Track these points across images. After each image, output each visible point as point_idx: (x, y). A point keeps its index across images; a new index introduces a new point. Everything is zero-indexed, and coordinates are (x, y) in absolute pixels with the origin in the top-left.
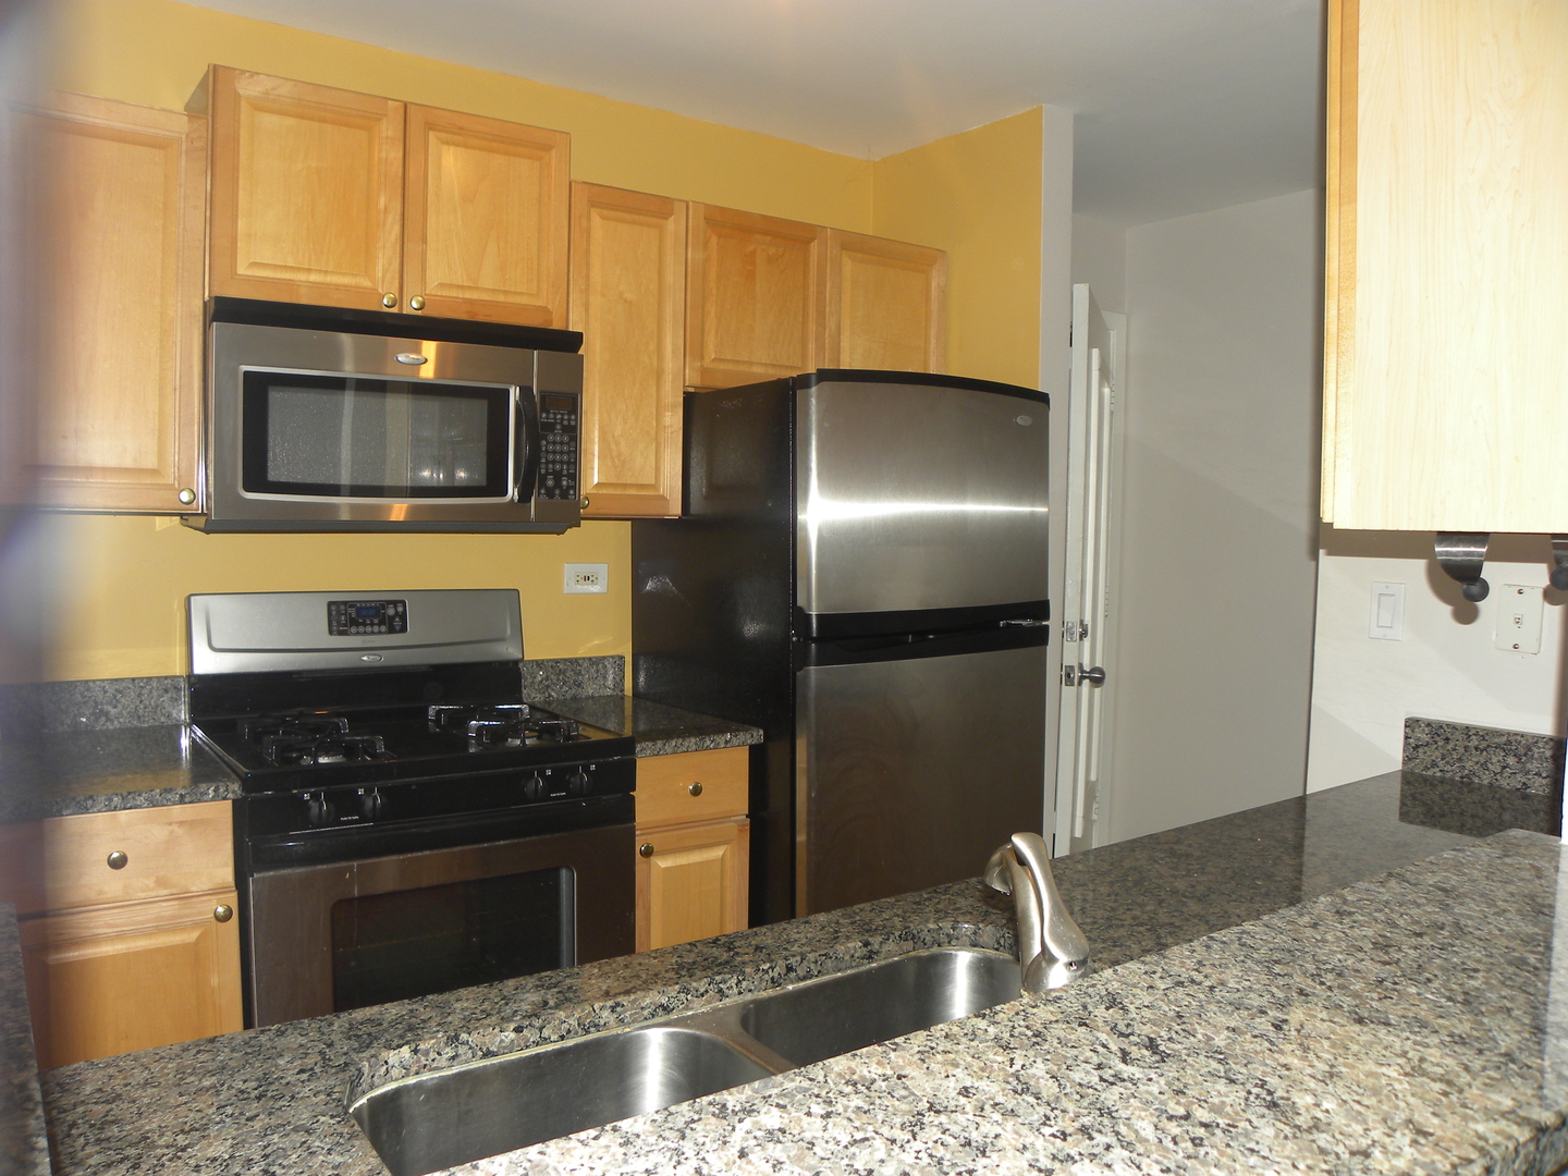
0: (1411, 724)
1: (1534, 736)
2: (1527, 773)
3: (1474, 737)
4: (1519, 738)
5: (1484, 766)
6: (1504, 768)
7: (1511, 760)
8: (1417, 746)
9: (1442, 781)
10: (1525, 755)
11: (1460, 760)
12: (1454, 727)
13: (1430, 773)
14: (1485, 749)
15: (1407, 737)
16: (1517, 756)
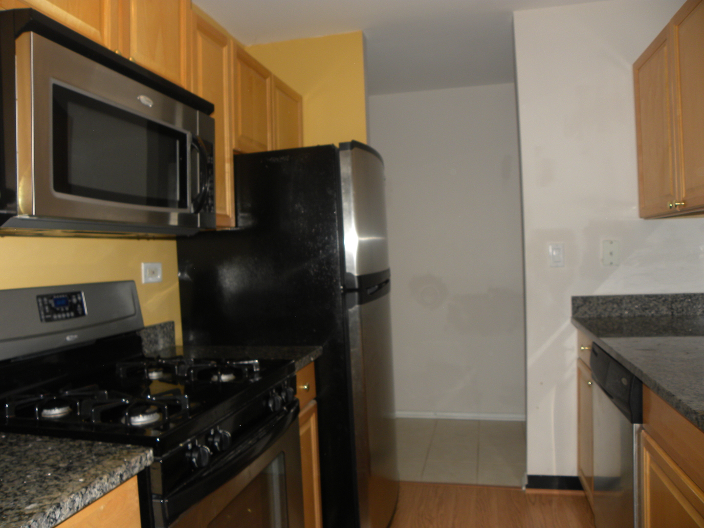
0: (574, 299)
1: (622, 296)
2: (622, 309)
3: (600, 300)
4: (618, 297)
5: (605, 310)
6: (613, 309)
7: (615, 306)
8: (579, 307)
9: (590, 319)
10: (621, 303)
11: (596, 309)
12: (593, 297)
13: (584, 317)
14: (605, 304)
15: (573, 304)
16: (617, 304)
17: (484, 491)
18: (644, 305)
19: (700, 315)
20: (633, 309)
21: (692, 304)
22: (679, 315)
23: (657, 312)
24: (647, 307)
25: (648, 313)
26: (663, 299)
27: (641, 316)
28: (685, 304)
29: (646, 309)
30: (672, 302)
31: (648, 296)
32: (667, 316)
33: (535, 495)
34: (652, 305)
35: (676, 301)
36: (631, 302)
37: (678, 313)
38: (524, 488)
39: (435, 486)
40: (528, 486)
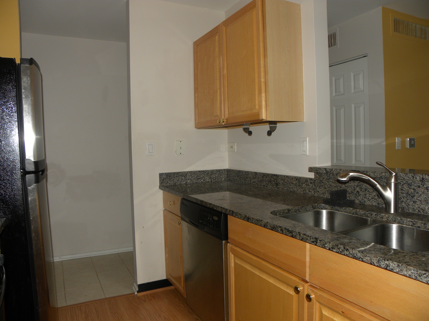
0: (161, 175)
1: (187, 172)
2: (187, 180)
3: (175, 174)
4: (184, 173)
5: (178, 180)
6: (182, 180)
7: (183, 178)
8: (163, 179)
9: (170, 186)
10: (186, 176)
11: (173, 180)
12: (171, 173)
13: (167, 185)
14: (178, 176)
15: (160, 177)
16: (184, 177)
17: (112, 301)
18: (198, 176)
19: (224, 181)
20: (192, 179)
21: (220, 175)
22: (214, 181)
23: (204, 180)
24: (199, 177)
25: (199, 181)
26: (207, 173)
27: (196, 183)
28: (217, 175)
29: (199, 179)
30: (211, 175)
31: (199, 171)
32: (208, 182)
33: (144, 296)
34: (201, 176)
35: (213, 174)
36: (191, 175)
37: (213, 180)
38: (136, 293)
39: (79, 306)
40: (138, 292)
